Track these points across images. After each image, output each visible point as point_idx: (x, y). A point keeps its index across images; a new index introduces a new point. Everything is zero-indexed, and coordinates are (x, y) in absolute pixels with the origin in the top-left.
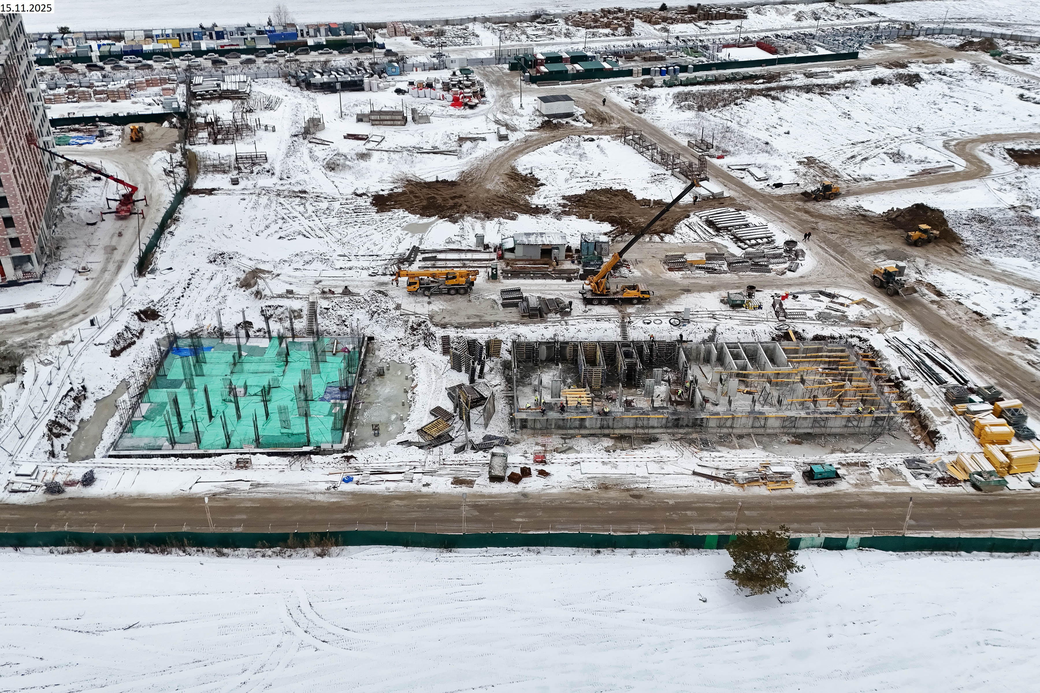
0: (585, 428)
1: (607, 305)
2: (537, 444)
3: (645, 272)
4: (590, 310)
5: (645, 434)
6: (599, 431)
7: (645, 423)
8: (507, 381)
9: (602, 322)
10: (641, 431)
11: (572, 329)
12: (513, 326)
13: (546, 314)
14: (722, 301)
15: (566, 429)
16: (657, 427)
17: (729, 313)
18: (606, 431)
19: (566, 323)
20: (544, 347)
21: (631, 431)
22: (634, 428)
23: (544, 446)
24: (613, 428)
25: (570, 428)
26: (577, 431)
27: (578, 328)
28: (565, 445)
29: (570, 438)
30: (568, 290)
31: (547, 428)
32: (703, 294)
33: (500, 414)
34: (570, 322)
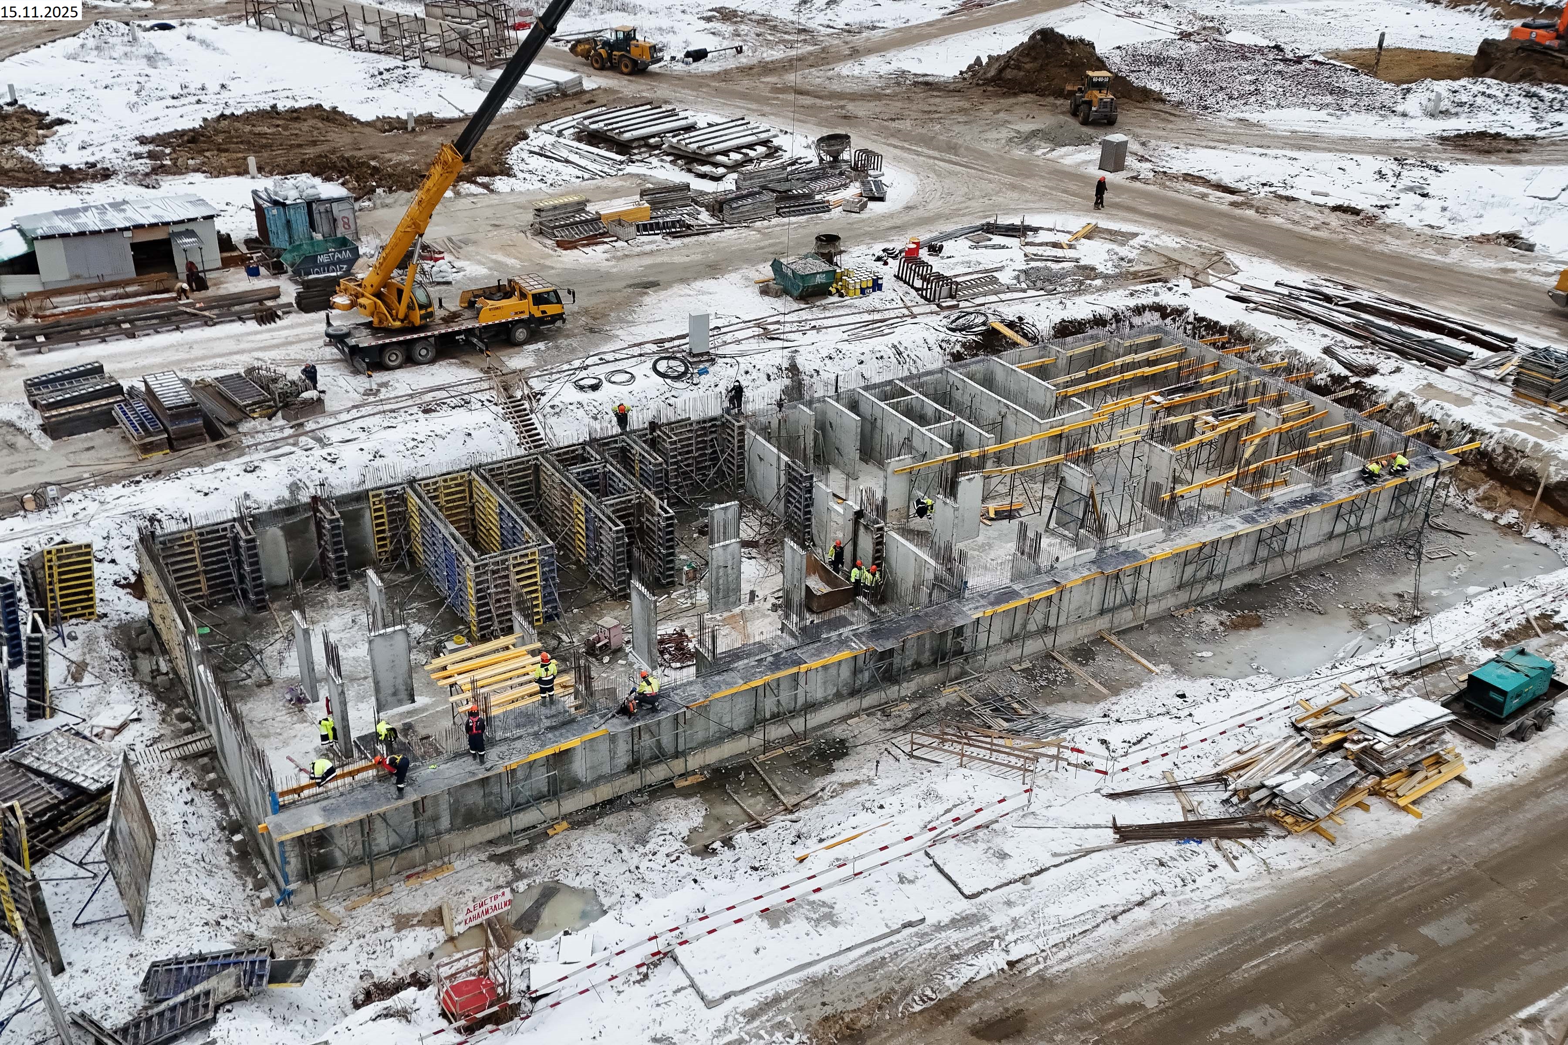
0: (575, 785)
1: (432, 362)
2: (402, 922)
3: (496, 262)
4: (385, 385)
5: (794, 738)
6: (632, 782)
7: (785, 696)
8: (159, 697)
9: (444, 411)
10: (776, 732)
11: (349, 455)
12: (117, 489)
13: (232, 425)
14: (765, 291)
15: (500, 815)
16: (826, 702)
17: (804, 315)
18: (657, 773)
19: (319, 440)
20: (274, 533)
21: (740, 745)
22: (749, 730)
23: (436, 918)
24: (677, 755)
25: (519, 807)
26: (550, 809)
27: (370, 445)
28: (522, 886)
29: (529, 849)
30: (277, 346)
31: (419, 839)
32: (698, 285)
33: (183, 844)
34: (335, 434)
